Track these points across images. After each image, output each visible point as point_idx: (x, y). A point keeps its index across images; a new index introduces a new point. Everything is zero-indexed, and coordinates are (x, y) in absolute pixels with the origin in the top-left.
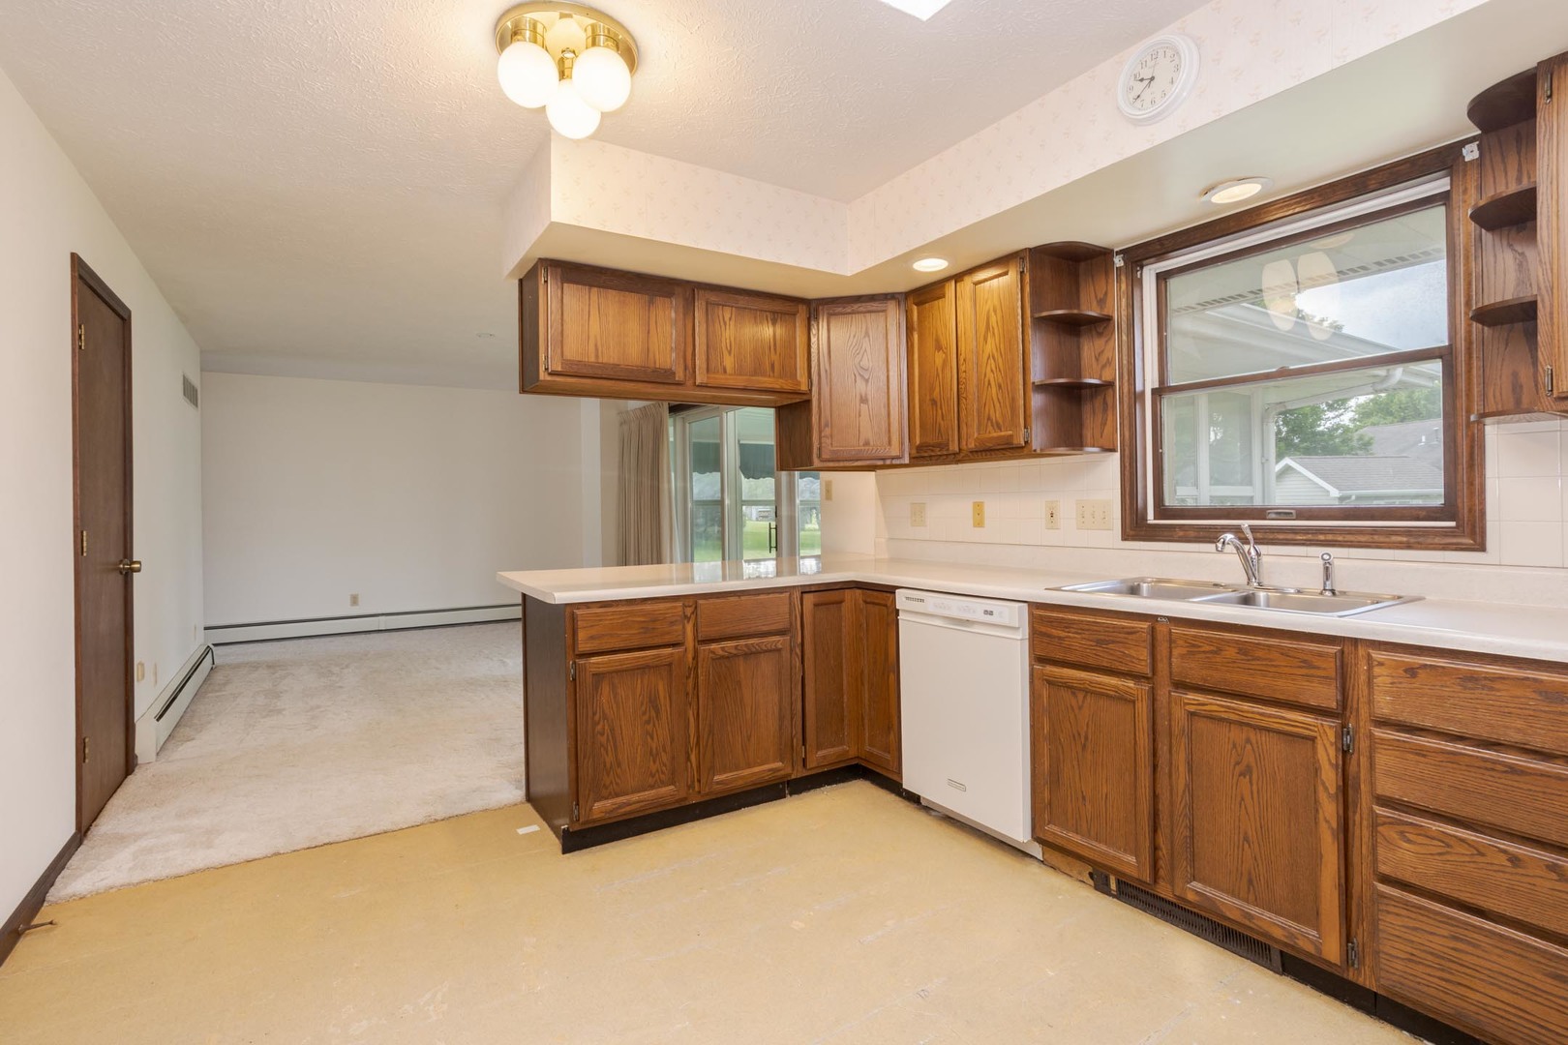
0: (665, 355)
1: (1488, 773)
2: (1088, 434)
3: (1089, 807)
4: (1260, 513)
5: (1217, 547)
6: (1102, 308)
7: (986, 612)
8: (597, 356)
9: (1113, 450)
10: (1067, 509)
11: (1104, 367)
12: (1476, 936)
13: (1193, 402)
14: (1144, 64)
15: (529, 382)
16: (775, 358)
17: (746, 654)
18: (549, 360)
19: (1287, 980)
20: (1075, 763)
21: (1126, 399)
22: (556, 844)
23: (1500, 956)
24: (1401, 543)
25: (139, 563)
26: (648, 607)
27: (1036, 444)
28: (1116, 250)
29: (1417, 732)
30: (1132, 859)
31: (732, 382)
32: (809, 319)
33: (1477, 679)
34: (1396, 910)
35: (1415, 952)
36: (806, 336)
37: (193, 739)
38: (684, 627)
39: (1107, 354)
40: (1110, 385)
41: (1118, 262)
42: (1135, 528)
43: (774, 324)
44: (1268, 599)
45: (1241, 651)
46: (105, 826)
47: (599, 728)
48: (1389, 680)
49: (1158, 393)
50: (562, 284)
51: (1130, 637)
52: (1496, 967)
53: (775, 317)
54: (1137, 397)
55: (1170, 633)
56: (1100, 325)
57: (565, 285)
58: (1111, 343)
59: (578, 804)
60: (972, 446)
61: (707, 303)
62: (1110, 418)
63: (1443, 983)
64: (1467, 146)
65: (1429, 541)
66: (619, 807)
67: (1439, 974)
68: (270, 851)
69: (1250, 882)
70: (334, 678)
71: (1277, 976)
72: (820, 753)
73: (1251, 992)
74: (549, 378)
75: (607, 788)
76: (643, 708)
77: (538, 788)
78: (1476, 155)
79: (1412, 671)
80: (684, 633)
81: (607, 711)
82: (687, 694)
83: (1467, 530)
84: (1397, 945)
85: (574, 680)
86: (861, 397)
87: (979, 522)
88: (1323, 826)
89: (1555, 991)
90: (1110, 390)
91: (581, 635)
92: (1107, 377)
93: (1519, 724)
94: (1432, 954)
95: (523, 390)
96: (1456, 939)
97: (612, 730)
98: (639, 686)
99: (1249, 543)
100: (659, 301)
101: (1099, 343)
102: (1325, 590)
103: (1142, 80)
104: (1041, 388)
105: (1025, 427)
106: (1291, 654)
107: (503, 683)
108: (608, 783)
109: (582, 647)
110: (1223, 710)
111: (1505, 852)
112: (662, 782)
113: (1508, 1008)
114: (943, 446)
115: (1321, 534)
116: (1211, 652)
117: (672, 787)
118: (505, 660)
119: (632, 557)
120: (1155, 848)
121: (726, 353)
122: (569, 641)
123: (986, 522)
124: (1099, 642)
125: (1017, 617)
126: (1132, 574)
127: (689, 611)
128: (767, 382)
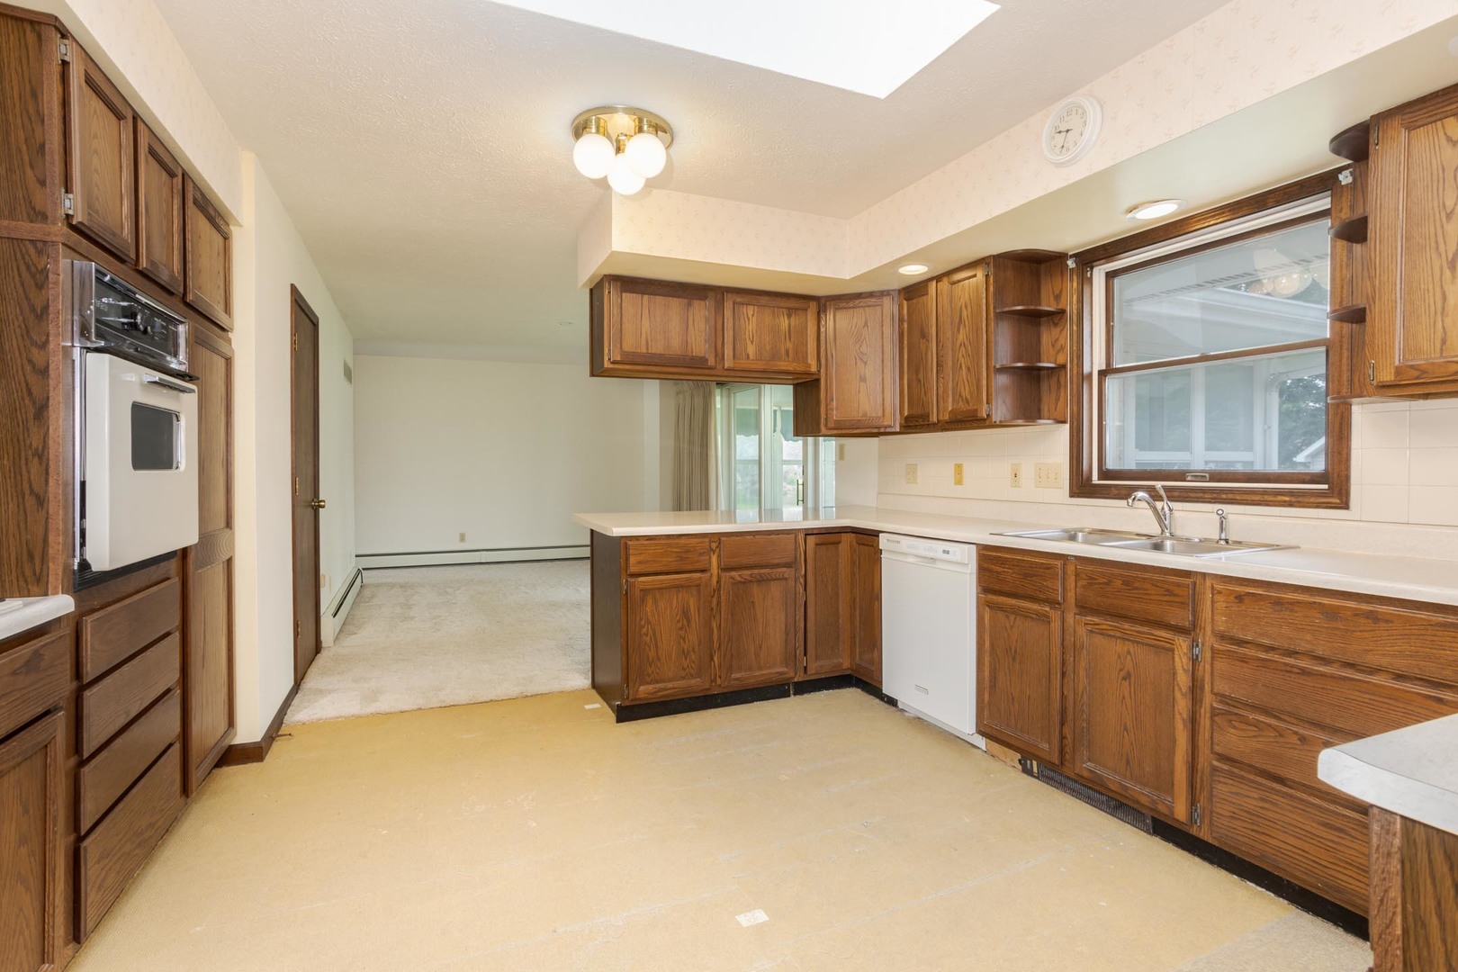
0: (699, 345)
1: (1287, 674)
2: (1045, 408)
3: (1016, 705)
4: (1181, 476)
5: (1128, 503)
6: (1058, 304)
7: (944, 552)
8: (647, 348)
9: (1064, 422)
10: (1028, 471)
11: (1058, 352)
12: (1275, 797)
13: (1188, 374)
14: (1062, 119)
15: (597, 370)
16: (789, 345)
17: (759, 581)
18: (611, 353)
19: (1157, 839)
20: (1007, 671)
21: (1075, 380)
22: (612, 716)
23: (1291, 811)
24: (1285, 502)
25: (324, 501)
26: (682, 541)
27: (996, 418)
28: (1070, 254)
29: (1245, 645)
30: (1045, 746)
31: (753, 367)
32: (819, 313)
33: (1282, 604)
34: (1225, 780)
35: (1236, 811)
36: (816, 327)
37: (355, 633)
38: (710, 558)
39: (1061, 342)
40: (1063, 367)
41: (1071, 263)
42: (1082, 487)
43: (789, 316)
44: (1173, 545)
45: (1126, 583)
46: (311, 682)
47: (644, 630)
48: (1225, 605)
49: (1102, 374)
50: (621, 293)
51: (1047, 571)
52: (1289, 820)
53: (790, 312)
54: (1083, 378)
55: (1076, 568)
56: (1057, 316)
57: (624, 294)
58: (1064, 332)
59: (628, 686)
60: (947, 417)
61: (734, 303)
62: (1062, 395)
63: (1253, 834)
64: (1343, 173)
65: (1307, 500)
66: (659, 691)
67: (1249, 826)
68: (415, 707)
69: (1128, 762)
70: (449, 597)
71: (1149, 836)
72: (819, 663)
73: (1121, 844)
74: (611, 366)
75: (649, 676)
76: (678, 617)
77: (601, 679)
78: (1350, 180)
79: (1240, 598)
80: (710, 562)
81: (650, 618)
82: (712, 609)
83: (1336, 491)
84: (1226, 807)
85: (627, 593)
86: (861, 377)
87: (959, 482)
88: (1178, 717)
89: (1324, 835)
90: (1063, 372)
91: (632, 560)
92: (1061, 360)
93: (1309, 637)
94: (1246, 811)
95: (592, 375)
96: (1262, 800)
97: (654, 633)
98: (675, 600)
99: (1163, 500)
100: (696, 303)
101: (1055, 331)
102: (1220, 539)
103: (1060, 132)
104: (1003, 370)
105: (987, 403)
106: (1158, 584)
107: (578, 605)
108: (650, 672)
109: (633, 569)
110: (1110, 628)
111: (1296, 733)
112: (692, 675)
113: (1294, 850)
114: (926, 416)
115: (1224, 493)
116: (1104, 583)
117: (699, 679)
118: (580, 589)
119: (685, 505)
120: (1063, 738)
121: (749, 342)
122: (623, 564)
123: (965, 480)
124: (1026, 576)
125: (969, 557)
126: (1072, 525)
127: (714, 545)
128: (783, 365)
